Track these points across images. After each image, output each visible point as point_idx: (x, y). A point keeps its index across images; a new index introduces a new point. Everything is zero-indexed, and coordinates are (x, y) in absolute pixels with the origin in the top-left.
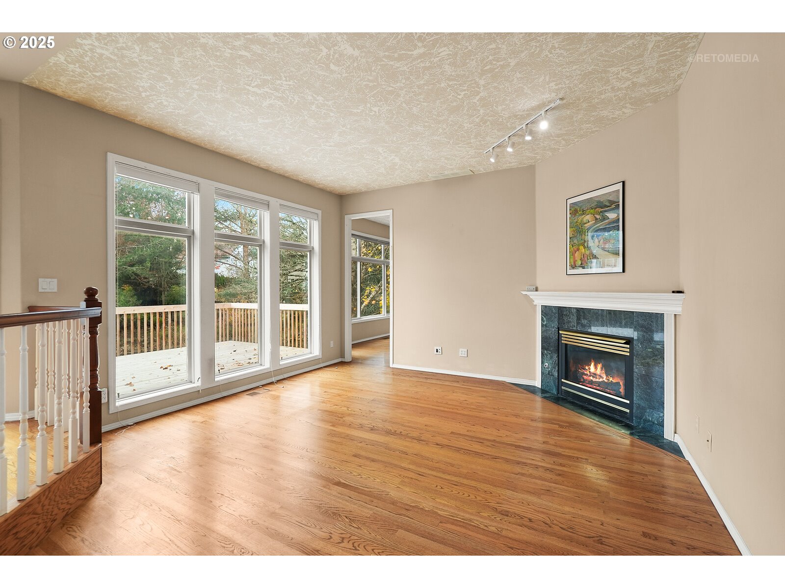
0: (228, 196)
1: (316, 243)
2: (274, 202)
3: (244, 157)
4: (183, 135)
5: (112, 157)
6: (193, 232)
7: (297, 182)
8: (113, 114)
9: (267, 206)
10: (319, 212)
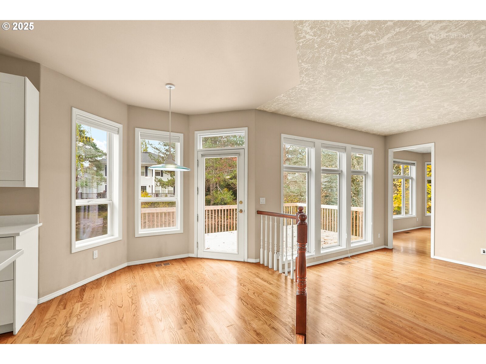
0: (327, 147)
1: (370, 170)
2: (349, 146)
3: (335, 124)
4: (311, 118)
5: (283, 136)
6: (311, 170)
7: (361, 132)
8: (284, 114)
9: (344, 150)
10: (372, 149)
